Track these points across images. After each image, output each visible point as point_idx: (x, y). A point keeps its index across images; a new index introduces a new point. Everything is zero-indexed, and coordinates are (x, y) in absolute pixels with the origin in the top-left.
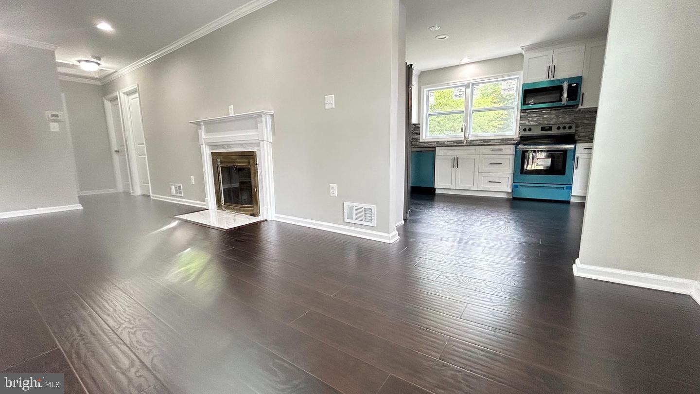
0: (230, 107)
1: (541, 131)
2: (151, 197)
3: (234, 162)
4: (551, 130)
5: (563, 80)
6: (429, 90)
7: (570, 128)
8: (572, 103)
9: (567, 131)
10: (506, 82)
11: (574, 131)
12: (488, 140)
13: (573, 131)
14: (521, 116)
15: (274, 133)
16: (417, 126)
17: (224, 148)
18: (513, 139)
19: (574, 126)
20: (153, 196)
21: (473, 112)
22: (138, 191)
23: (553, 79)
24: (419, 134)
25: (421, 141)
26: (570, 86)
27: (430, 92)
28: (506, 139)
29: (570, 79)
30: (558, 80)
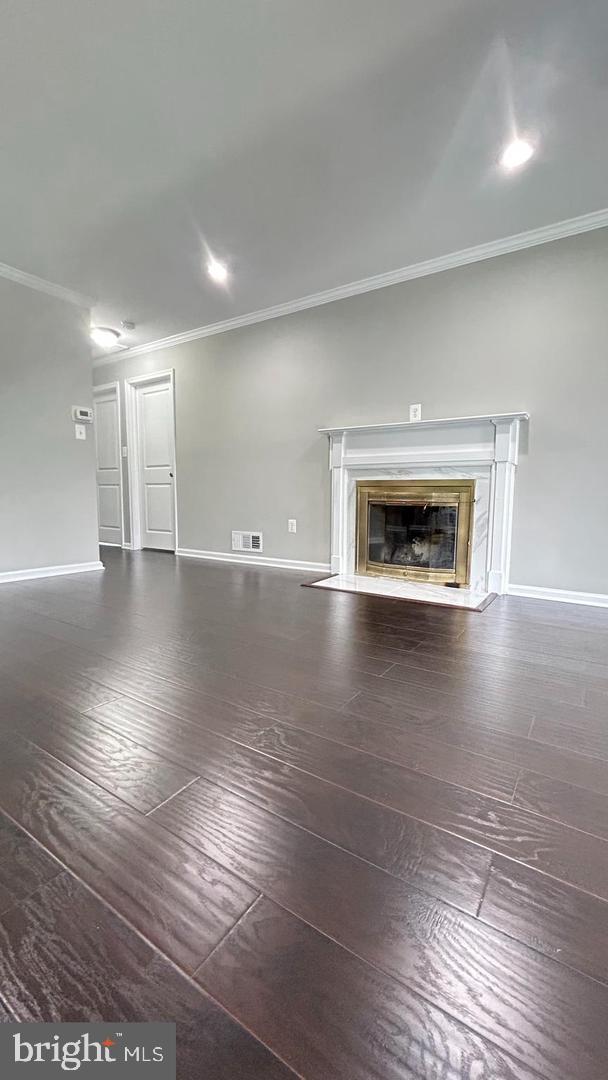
0: (413, 407)
2: (176, 553)
3: (423, 498)
15: (524, 449)
17: (389, 474)
20: (179, 552)
22: (137, 544)
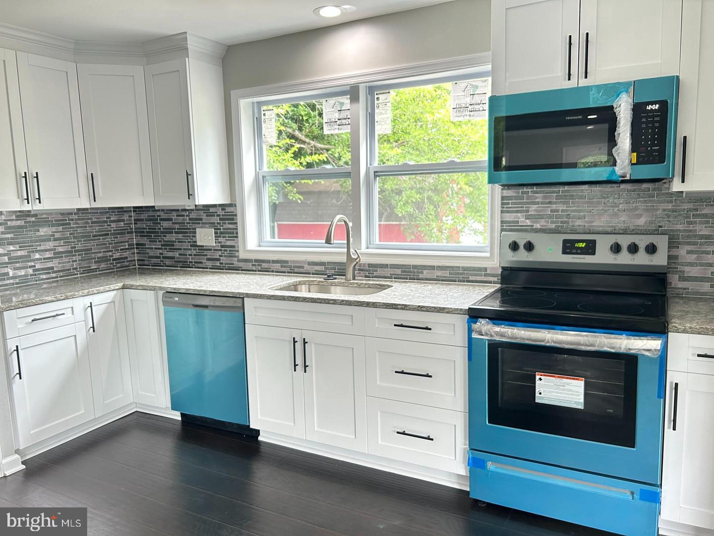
1: (564, 252)
4: (593, 253)
5: (615, 89)
6: (260, 104)
7: (652, 249)
8: (647, 171)
9: (641, 259)
10: (463, 84)
11: (664, 262)
12: (415, 267)
13: (660, 259)
14: (503, 198)
16: (228, 209)
18: (486, 269)
19: (662, 243)
21: (376, 174)
23: (583, 82)
24: (234, 234)
25: (242, 255)
26: (638, 109)
27: (265, 108)
28: (465, 269)
29: (637, 85)
30: (599, 87)
